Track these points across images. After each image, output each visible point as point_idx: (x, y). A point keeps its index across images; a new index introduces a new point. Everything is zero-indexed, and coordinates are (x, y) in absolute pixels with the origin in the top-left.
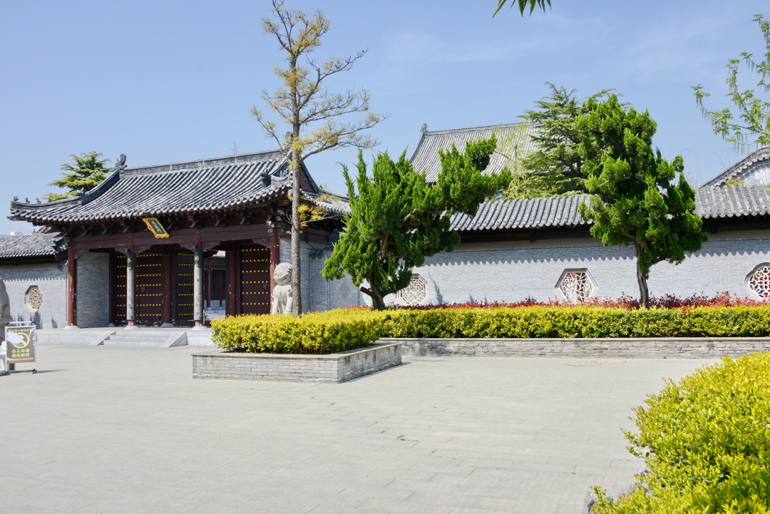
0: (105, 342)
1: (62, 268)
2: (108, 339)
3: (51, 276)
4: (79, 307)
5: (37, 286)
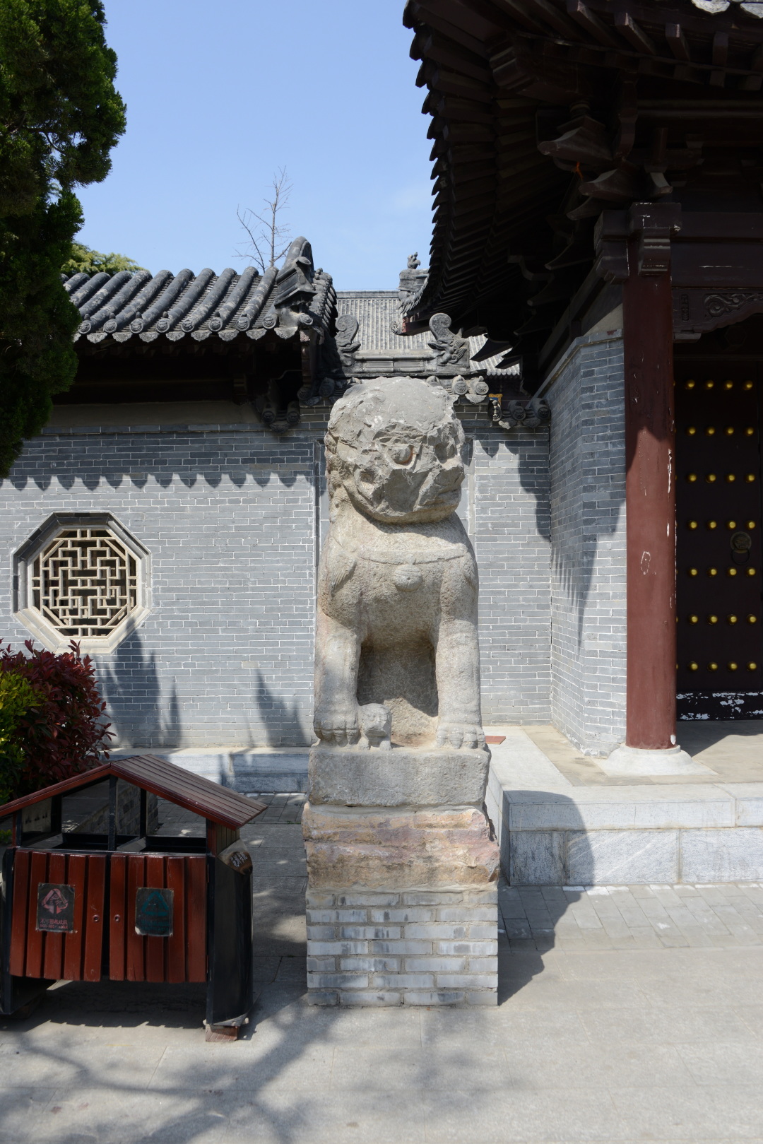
5: (100, 521)
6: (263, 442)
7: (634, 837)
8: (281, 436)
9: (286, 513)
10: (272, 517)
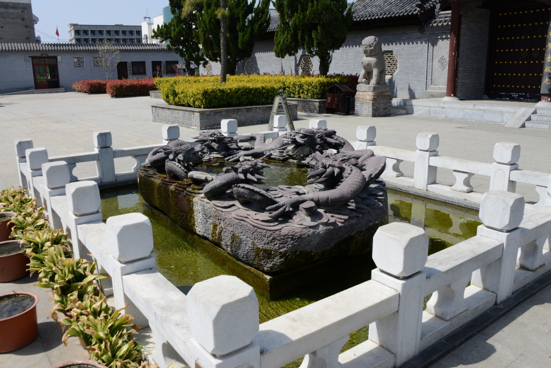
0: (527, 124)
1: (424, 30)
2: (529, 119)
3: (410, 40)
4: (460, 75)
5: (391, 52)
6: (418, 34)
7: (422, 107)
8: (422, 33)
9: (422, 50)
10: (420, 51)
